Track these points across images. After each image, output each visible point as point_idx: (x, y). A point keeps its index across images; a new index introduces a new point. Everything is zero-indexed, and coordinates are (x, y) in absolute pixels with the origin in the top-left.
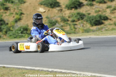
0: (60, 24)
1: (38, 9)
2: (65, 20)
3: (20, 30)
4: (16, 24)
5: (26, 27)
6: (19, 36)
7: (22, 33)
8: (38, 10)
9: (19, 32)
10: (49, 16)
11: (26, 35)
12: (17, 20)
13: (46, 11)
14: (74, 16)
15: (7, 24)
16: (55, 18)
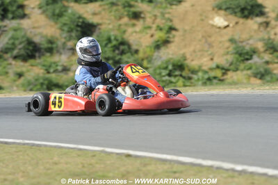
0: (263, 58)
1: (212, 19)
2: (274, 49)
3: (166, 68)
4: (156, 54)
5: (179, 61)
6: (163, 81)
7: (169, 75)
8: (211, 22)
9: (164, 72)
10: (236, 37)
12: (159, 43)
13: (231, 25)
15: (137, 52)
16: (251, 42)
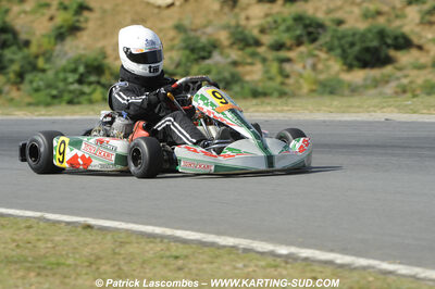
0: (228, 56)
2: (245, 41)
3: (74, 71)
4: (58, 47)
5: (96, 59)
6: (70, 92)
7: (80, 81)
9: (72, 78)
10: (186, 23)
11: (94, 90)
12: (63, 30)
13: (177, 3)
14: (282, 27)
15: (27, 44)
16: (209, 30)
